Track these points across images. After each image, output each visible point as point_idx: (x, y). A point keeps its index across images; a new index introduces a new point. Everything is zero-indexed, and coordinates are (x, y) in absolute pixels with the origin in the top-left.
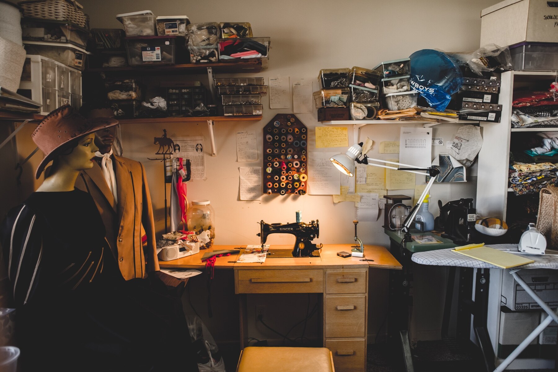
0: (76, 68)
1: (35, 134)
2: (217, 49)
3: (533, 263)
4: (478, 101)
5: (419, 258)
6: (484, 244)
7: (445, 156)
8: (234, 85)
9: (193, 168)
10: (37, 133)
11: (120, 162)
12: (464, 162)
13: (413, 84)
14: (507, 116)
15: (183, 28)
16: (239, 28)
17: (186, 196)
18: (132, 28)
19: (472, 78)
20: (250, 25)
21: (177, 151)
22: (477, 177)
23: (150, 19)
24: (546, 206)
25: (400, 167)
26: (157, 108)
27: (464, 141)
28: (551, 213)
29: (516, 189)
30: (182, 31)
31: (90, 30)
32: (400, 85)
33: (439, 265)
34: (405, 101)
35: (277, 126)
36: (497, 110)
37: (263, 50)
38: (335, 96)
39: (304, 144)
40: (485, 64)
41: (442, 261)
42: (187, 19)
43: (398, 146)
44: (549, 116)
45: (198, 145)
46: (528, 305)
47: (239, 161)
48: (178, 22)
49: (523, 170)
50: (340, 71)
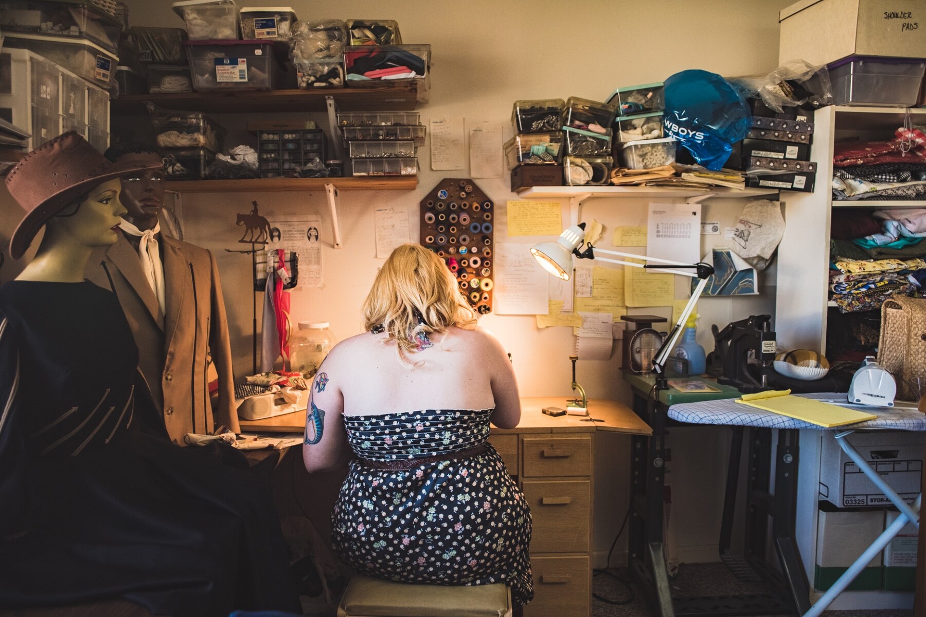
0: (99, 83)
1: (11, 179)
2: (341, 64)
3: (874, 419)
4: (776, 157)
5: (682, 413)
6: (789, 391)
7: (722, 253)
8: (370, 125)
9: (301, 267)
10: (14, 176)
11: (172, 247)
12: (755, 262)
13: (669, 127)
14: (825, 181)
15: (284, 27)
16: (379, 29)
17: (288, 313)
18: (198, 25)
19: (766, 118)
20: (396, 24)
21: (276, 239)
22: (775, 287)
23: (230, 12)
24: (892, 329)
25: (648, 264)
26: (242, 163)
27: (753, 227)
28: (901, 341)
29: (841, 302)
30: (283, 32)
31: (129, 28)
32: (648, 128)
33: (715, 423)
34: (656, 155)
35: (442, 198)
36: (809, 171)
37: (418, 66)
38: (539, 145)
39: (487, 228)
40: (787, 95)
41: (720, 417)
42: (291, 13)
43: (645, 234)
44: (895, 181)
45: (310, 229)
46: (864, 498)
47: (378, 256)
48: (276, 18)
49: (852, 271)
50: (547, 103)
